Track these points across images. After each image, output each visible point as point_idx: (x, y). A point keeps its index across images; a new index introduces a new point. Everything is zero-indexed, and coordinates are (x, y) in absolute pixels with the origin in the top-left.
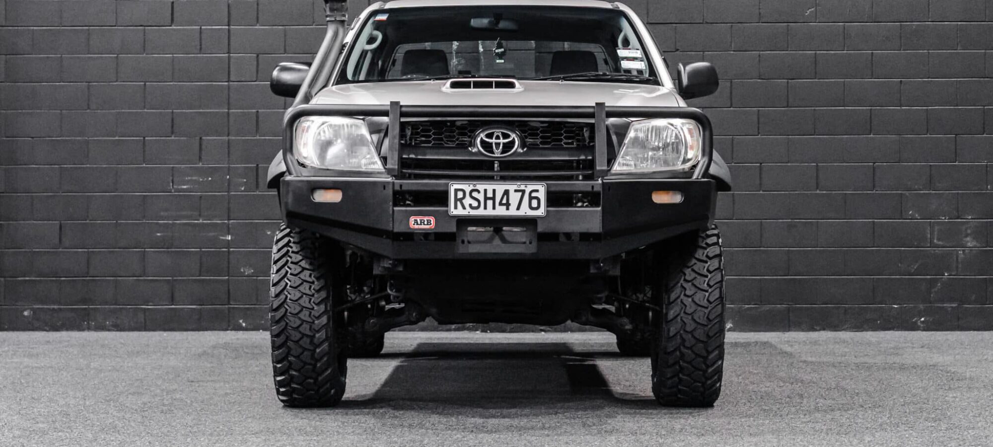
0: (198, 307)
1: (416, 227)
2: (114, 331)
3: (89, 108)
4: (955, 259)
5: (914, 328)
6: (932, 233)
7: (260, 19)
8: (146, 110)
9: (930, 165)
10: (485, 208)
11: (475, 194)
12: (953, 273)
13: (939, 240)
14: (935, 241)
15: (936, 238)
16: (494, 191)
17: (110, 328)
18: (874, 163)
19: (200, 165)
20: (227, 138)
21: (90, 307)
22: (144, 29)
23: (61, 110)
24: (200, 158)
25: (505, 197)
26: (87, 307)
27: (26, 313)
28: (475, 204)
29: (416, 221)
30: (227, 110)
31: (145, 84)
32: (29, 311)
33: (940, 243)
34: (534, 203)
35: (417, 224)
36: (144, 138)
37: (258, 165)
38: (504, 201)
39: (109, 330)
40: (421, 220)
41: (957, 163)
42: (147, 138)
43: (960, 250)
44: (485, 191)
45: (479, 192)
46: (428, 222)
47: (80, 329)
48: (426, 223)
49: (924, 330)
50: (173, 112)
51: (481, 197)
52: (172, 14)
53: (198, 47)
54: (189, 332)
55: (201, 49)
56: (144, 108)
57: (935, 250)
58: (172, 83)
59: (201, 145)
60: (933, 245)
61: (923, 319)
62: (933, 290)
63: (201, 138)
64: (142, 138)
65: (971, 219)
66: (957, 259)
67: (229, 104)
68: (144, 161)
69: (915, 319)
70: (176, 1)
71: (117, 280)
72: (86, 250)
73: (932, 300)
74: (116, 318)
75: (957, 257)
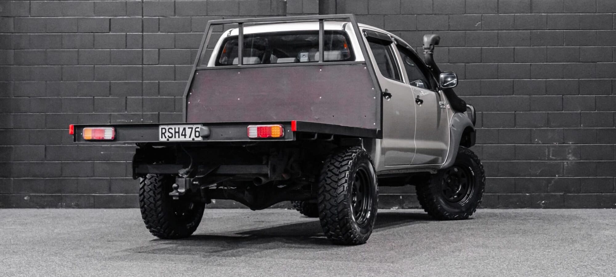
0: (125, 194)
2: (76, 208)
3: (62, 80)
4: (562, 167)
5: (538, 207)
6: (549, 152)
7: (161, 29)
8: (94, 81)
9: (548, 113)
12: (561, 175)
13: (553, 156)
14: (551, 157)
15: (551, 155)
17: (74, 206)
18: (515, 111)
19: (126, 112)
20: (141, 97)
21: (63, 194)
22: (94, 35)
23: (46, 81)
24: (126, 109)
26: (61, 194)
27: (26, 198)
30: (141, 81)
31: (94, 66)
32: (27, 197)
33: (554, 158)
36: (94, 97)
37: (159, 113)
39: (73, 208)
41: (563, 112)
42: (95, 97)
43: (565, 162)
47: (56, 207)
49: (544, 208)
50: (110, 82)
52: (110, 26)
53: (125, 45)
54: (119, 209)
55: (126, 46)
56: (94, 80)
57: (550, 162)
58: (109, 66)
59: (126, 101)
60: (549, 159)
61: (543, 202)
62: (550, 185)
63: (126, 97)
64: (92, 97)
65: (572, 144)
66: (563, 168)
67: (142, 77)
68: (94, 110)
69: (539, 202)
70: (112, 18)
71: (78, 179)
72: (60, 162)
73: (549, 190)
74: (78, 201)
75: (563, 166)
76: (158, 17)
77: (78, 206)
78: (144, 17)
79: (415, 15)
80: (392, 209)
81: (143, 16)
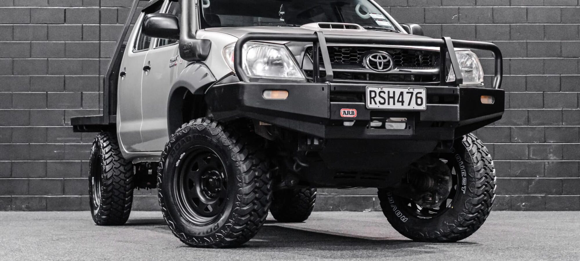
0: (80, 196)
1: (345, 116)
2: (27, 211)
3: (13, 74)
5: (518, 209)
6: (529, 152)
8: (48, 75)
9: (528, 110)
10: (389, 104)
11: (382, 94)
12: (542, 176)
13: (533, 155)
14: (531, 156)
15: (531, 154)
16: (394, 92)
17: (25, 209)
19: (82, 109)
20: (98, 92)
21: (13, 196)
22: (48, 26)
24: (82, 105)
25: (401, 96)
26: (10, 196)
28: (382, 101)
29: (344, 112)
30: (98, 76)
31: (48, 59)
33: (534, 157)
34: (419, 101)
35: (346, 114)
36: (47, 92)
38: (400, 100)
39: (24, 211)
40: (348, 112)
41: (544, 109)
42: (48, 92)
43: (546, 162)
44: (389, 92)
45: (384, 93)
46: (352, 113)
47: (6, 210)
48: (351, 113)
49: (524, 210)
50: (65, 77)
51: (386, 96)
52: (65, 17)
53: (81, 37)
54: (74, 212)
57: (530, 162)
58: (64, 59)
59: (82, 96)
60: (530, 159)
61: (524, 204)
62: (530, 186)
63: (82, 93)
64: (46, 92)
65: (553, 143)
66: (544, 168)
67: (100, 71)
68: (47, 107)
69: (519, 204)
70: (68, 8)
71: (29, 180)
72: (10, 161)
73: (529, 191)
74: (29, 203)
75: (545, 165)
76: (116, 8)
77: (29, 209)
78: (102, 8)
79: (389, 7)
80: (364, 211)
81: (100, 7)
